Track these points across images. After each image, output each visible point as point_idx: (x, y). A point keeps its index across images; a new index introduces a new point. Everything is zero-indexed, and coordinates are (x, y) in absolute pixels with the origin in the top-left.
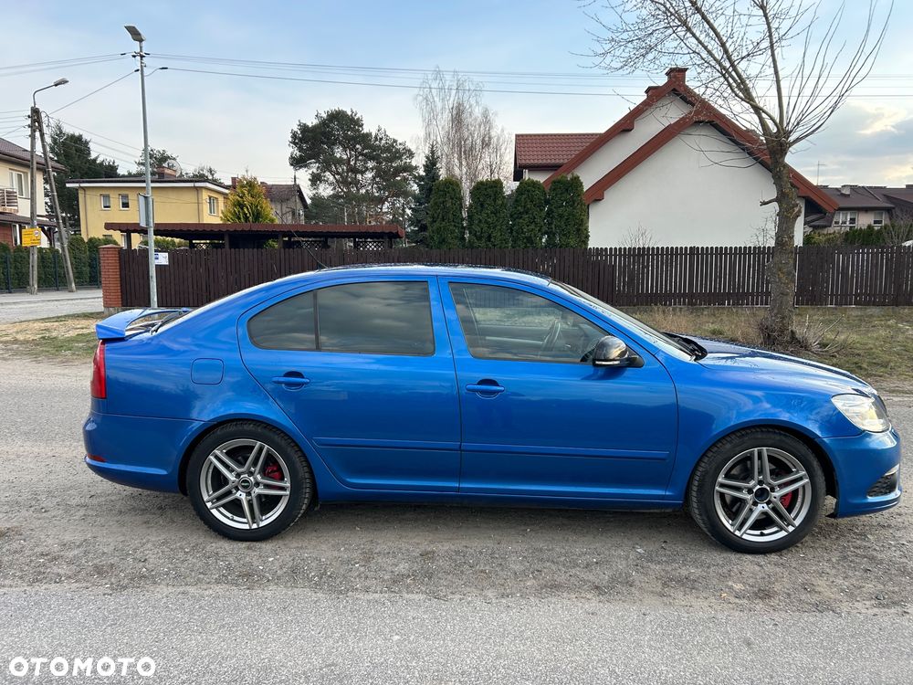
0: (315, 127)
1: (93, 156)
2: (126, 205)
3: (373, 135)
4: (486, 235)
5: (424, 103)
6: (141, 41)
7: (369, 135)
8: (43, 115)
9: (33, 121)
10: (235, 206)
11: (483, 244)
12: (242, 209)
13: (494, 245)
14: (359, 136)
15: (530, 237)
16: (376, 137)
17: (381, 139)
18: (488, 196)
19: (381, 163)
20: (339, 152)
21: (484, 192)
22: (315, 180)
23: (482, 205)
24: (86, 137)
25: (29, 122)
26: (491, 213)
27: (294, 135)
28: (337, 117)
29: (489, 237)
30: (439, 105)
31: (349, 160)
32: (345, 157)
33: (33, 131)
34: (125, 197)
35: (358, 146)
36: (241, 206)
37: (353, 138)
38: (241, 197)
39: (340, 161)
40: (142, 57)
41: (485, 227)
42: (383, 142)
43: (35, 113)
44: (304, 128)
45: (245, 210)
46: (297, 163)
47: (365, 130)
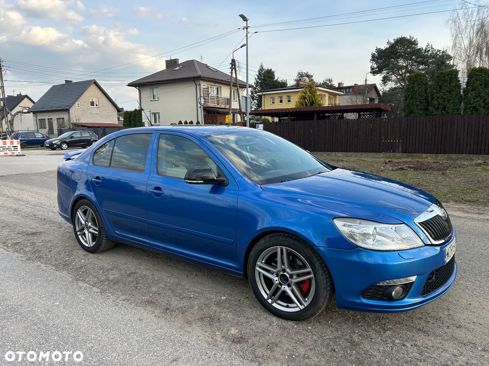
0: (387, 49)
1: (276, 79)
2: (281, 101)
3: (424, 48)
4: (441, 106)
5: (453, 25)
6: (247, 21)
7: (420, 50)
8: (236, 62)
9: (232, 66)
10: (302, 98)
11: (439, 112)
12: (304, 99)
13: (448, 113)
14: (414, 51)
15: (475, 106)
16: (425, 50)
17: (429, 51)
18: (445, 81)
19: (429, 66)
20: (401, 62)
21: (443, 78)
22: (385, 80)
23: (441, 87)
24: (273, 70)
25: (230, 66)
26: (447, 92)
27: (373, 56)
28: (401, 41)
29: (445, 108)
30: (463, 24)
31: (407, 66)
32: (405, 65)
33: (232, 70)
34: (281, 97)
35: (414, 57)
36: (305, 98)
37: (410, 53)
38: (305, 94)
39: (401, 68)
40: (247, 28)
41: (441, 101)
42: (430, 52)
43: (233, 61)
44: (379, 51)
45: (306, 101)
46: (374, 72)
47: (419, 46)
